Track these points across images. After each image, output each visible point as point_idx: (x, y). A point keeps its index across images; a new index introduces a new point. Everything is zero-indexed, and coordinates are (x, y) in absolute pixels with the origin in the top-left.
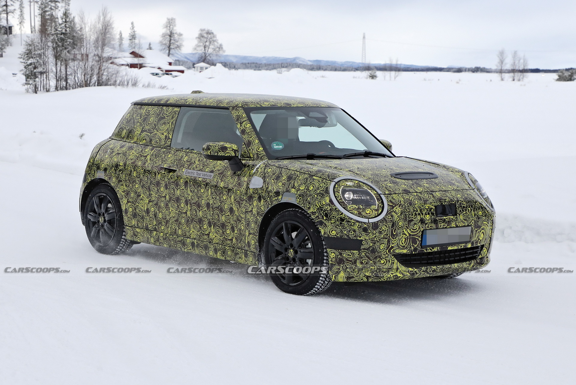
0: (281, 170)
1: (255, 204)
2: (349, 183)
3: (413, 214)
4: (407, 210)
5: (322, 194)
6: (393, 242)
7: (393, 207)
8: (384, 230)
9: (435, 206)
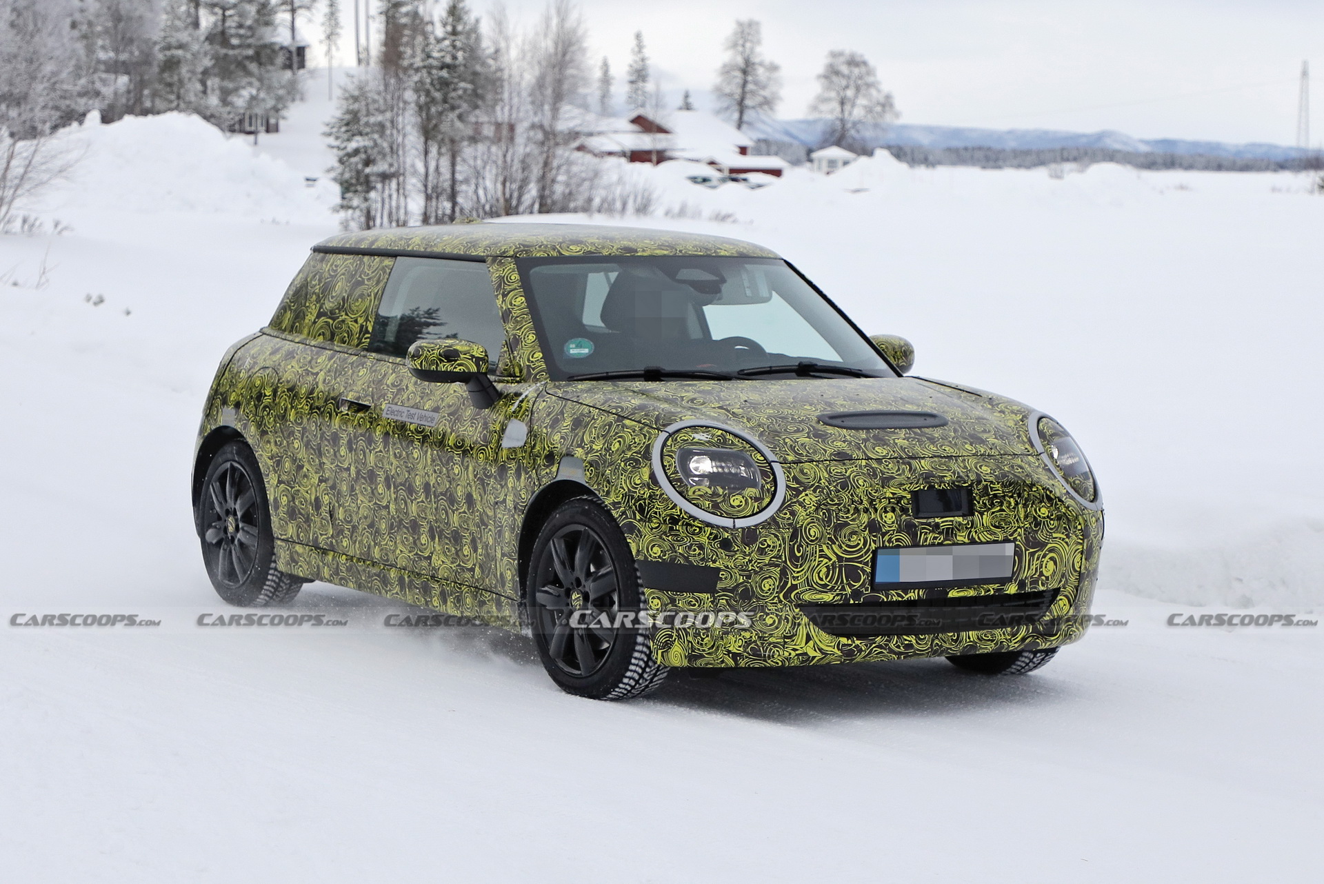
0: (565, 406)
1: (510, 485)
2: (701, 437)
3: (849, 510)
4: (833, 501)
5: (637, 461)
6: (795, 575)
7: (799, 493)
8: (772, 545)
9: (911, 492)
